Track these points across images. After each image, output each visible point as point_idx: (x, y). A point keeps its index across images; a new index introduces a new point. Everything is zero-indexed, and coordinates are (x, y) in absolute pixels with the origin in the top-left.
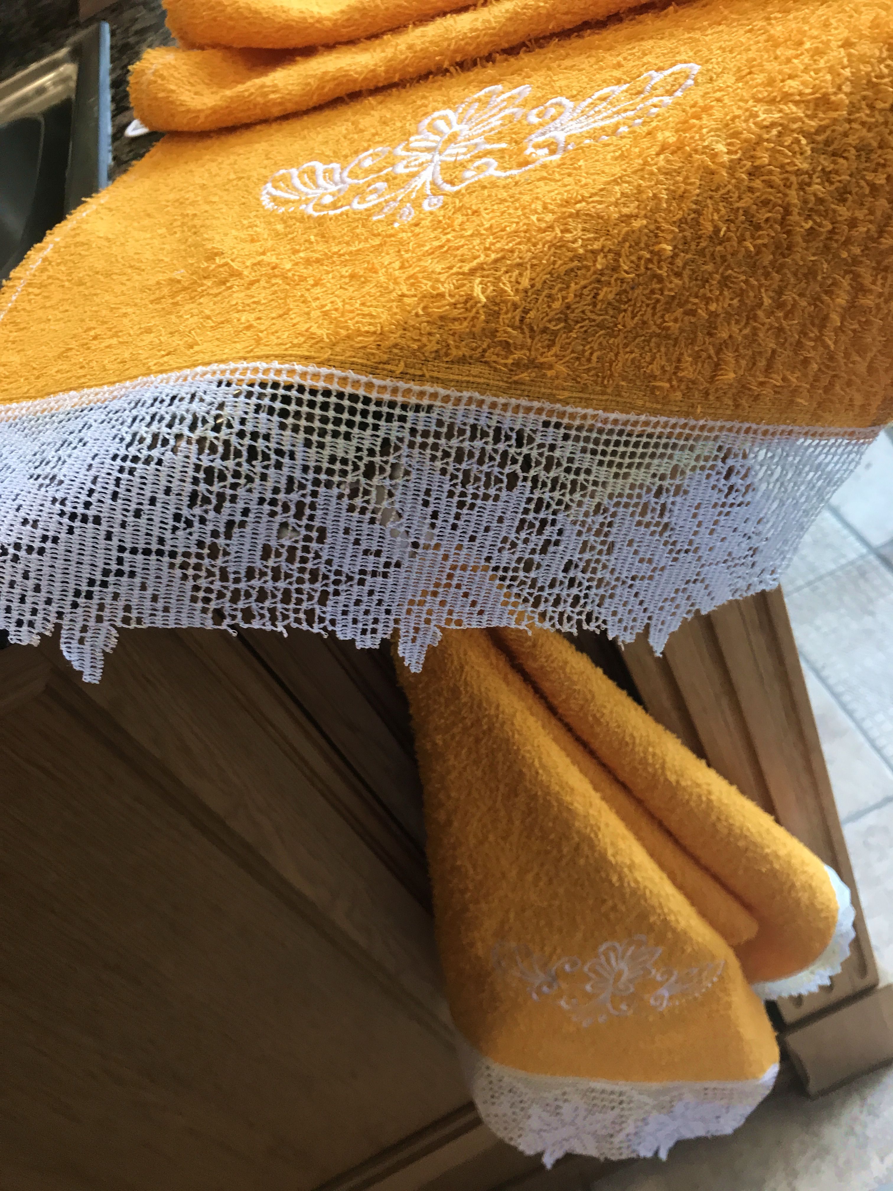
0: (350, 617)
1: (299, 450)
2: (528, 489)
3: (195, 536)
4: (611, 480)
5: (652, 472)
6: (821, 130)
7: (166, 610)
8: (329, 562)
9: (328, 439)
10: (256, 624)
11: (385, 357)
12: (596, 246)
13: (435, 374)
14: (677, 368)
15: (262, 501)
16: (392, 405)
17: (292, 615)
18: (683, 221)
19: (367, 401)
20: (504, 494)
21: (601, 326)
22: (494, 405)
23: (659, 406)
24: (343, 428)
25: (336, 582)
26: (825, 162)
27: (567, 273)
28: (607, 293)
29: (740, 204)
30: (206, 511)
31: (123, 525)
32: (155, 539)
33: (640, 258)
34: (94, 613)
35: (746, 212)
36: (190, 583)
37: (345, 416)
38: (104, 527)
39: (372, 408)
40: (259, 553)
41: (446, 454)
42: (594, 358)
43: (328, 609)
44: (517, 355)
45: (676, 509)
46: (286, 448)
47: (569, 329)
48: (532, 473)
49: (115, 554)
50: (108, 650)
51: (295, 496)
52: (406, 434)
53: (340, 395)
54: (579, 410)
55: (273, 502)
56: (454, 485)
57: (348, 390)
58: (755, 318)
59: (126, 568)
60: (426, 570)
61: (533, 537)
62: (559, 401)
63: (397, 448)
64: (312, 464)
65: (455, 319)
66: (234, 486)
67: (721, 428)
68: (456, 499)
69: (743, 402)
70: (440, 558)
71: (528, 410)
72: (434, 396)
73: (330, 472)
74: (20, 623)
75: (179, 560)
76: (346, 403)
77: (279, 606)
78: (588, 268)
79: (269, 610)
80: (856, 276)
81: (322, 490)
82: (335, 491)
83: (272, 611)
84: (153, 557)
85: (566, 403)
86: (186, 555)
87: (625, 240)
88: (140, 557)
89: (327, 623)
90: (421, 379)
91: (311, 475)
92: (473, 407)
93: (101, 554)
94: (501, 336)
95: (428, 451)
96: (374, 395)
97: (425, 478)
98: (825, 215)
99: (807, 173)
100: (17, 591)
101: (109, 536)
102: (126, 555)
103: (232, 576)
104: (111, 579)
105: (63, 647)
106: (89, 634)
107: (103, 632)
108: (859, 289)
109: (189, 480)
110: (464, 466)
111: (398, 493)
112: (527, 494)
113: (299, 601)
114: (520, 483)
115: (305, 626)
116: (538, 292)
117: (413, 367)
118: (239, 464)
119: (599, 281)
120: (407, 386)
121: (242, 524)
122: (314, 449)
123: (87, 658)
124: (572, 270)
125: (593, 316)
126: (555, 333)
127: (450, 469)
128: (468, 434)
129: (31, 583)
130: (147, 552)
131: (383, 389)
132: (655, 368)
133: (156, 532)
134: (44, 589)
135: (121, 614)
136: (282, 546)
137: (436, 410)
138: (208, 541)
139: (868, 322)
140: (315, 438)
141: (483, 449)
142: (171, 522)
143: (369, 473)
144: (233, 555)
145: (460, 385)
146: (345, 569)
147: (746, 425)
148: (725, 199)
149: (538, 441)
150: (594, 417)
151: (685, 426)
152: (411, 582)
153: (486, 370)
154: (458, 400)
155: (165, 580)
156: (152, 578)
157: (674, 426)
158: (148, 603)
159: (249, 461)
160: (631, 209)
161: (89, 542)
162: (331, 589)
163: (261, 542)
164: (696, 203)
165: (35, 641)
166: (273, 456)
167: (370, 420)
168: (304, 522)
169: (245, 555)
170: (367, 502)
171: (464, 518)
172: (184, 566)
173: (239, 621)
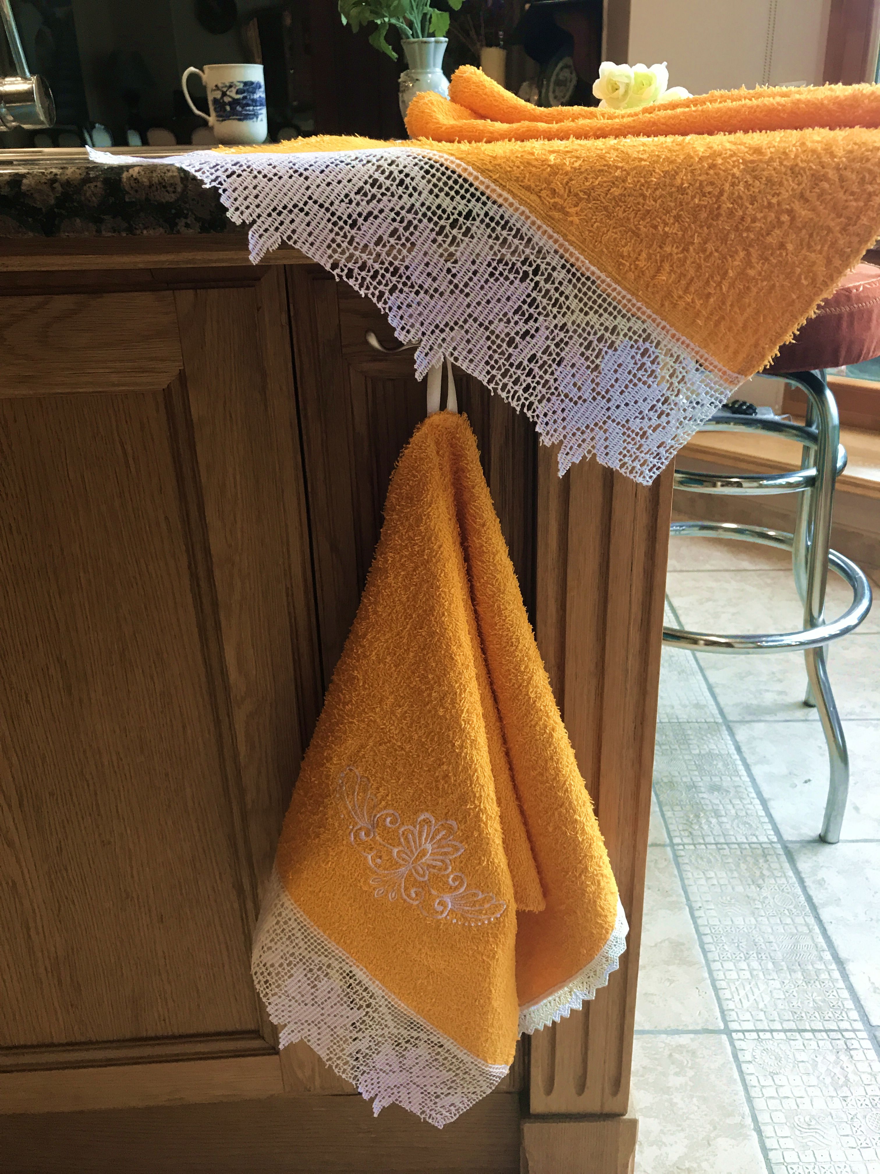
0: (401, 312)
1: (425, 193)
2: (531, 288)
3: (349, 210)
4: (577, 311)
5: (602, 321)
6: (752, 162)
7: (312, 244)
8: (407, 268)
9: (442, 194)
10: (351, 282)
11: (491, 168)
12: (620, 165)
13: (512, 189)
14: (637, 258)
15: (392, 210)
16: (483, 194)
17: (372, 289)
18: (666, 173)
19: (471, 185)
20: (517, 282)
21: (606, 208)
22: (533, 223)
23: (620, 279)
24: (452, 193)
25: (405, 284)
26: (748, 178)
27: (599, 171)
28: (616, 191)
29: (700, 178)
30: (362, 200)
31: (318, 186)
32: (329, 201)
33: (638, 181)
34: (276, 224)
35: (701, 184)
36: (332, 235)
37: (457, 187)
38: (308, 183)
39: (472, 190)
40: (375, 239)
41: (497, 238)
42: (595, 225)
43: (392, 298)
44: (557, 200)
45: (607, 357)
46: (419, 189)
47: (588, 201)
48: (537, 278)
49: (305, 198)
50: (270, 249)
51: (410, 216)
52: (482, 213)
53: (460, 176)
54: (576, 252)
55: (398, 214)
56: (493, 260)
57: (465, 175)
58: (688, 251)
59: (306, 209)
60: (454, 308)
61: (521, 323)
62: (567, 241)
63: (474, 219)
64: (427, 203)
65: (534, 166)
66: (383, 194)
67: (649, 317)
68: (490, 269)
69: (666, 304)
70: (465, 303)
71: (550, 237)
72: (506, 200)
73: (434, 213)
74: (237, 209)
75: (335, 219)
76: (461, 181)
77: (368, 279)
78: (610, 173)
79: (362, 278)
80: (749, 254)
81: (425, 221)
82: (431, 225)
83: (364, 279)
84: (323, 210)
85: (571, 243)
86: (340, 218)
87: (635, 168)
88: (316, 206)
89: (387, 306)
90: (503, 187)
91: (424, 209)
92: (523, 218)
93: (299, 195)
94: (553, 185)
95: (489, 230)
96: (476, 184)
97: (481, 245)
98: (741, 206)
99: (738, 178)
100: (246, 192)
101: (308, 188)
102: (311, 202)
103: (355, 244)
104: (296, 211)
105: (250, 233)
106: (266, 235)
107: (274, 238)
108: (749, 264)
109: (363, 180)
110: (503, 251)
111: (462, 246)
112: (529, 291)
113: (380, 283)
114: (528, 281)
115: (375, 300)
116: (581, 173)
117: (503, 179)
118: (392, 185)
119: (614, 183)
120: (495, 187)
121: (376, 217)
122: (433, 196)
123: (258, 247)
124: (602, 170)
125: (603, 200)
126: (581, 199)
127: (496, 248)
128: (514, 232)
129: (255, 192)
130: (321, 206)
131: (482, 183)
132: (625, 250)
133: (332, 198)
134: (260, 198)
135: (289, 232)
136: (389, 242)
137: (503, 208)
138: (355, 216)
139: (748, 288)
140: (436, 191)
141: (517, 247)
142: (342, 196)
143: (453, 226)
144: (362, 232)
145: (522, 202)
146: (413, 278)
147: (663, 323)
148: (692, 172)
149: (548, 260)
150: (582, 262)
151: (629, 301)
152: (443, 311)
153: (538, 200)
154: (517, 209)
155: (321, 226)
156: (315, 221)
157: (624, 297)
158: (305, 234)
159: (397, 186)
160: (645, 156)
161: (296, 187)
162: (400, 286)
163: (380, 233)
164: (678, 167)
165: (239, 222)
166: (411, 189)
167: (468, 196)
168: (407, 234)
169: (368, 235)
170: (444, 242)
171: (489, 284)
172: (335, 224)
173: (344, 274)
